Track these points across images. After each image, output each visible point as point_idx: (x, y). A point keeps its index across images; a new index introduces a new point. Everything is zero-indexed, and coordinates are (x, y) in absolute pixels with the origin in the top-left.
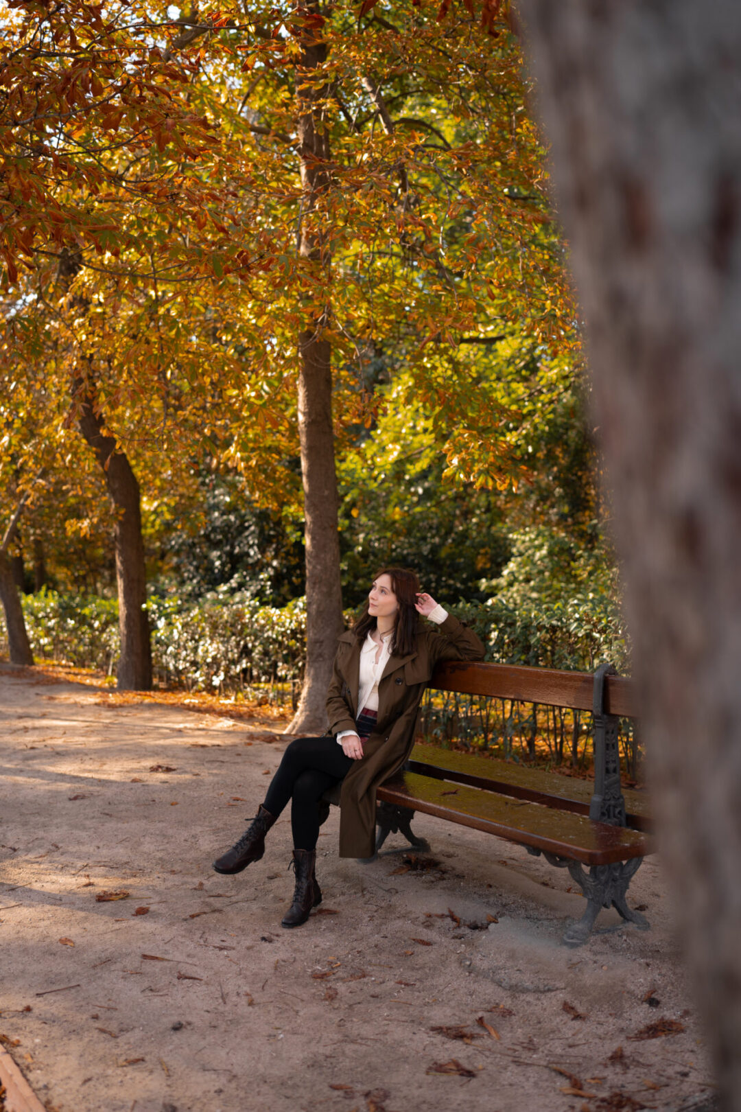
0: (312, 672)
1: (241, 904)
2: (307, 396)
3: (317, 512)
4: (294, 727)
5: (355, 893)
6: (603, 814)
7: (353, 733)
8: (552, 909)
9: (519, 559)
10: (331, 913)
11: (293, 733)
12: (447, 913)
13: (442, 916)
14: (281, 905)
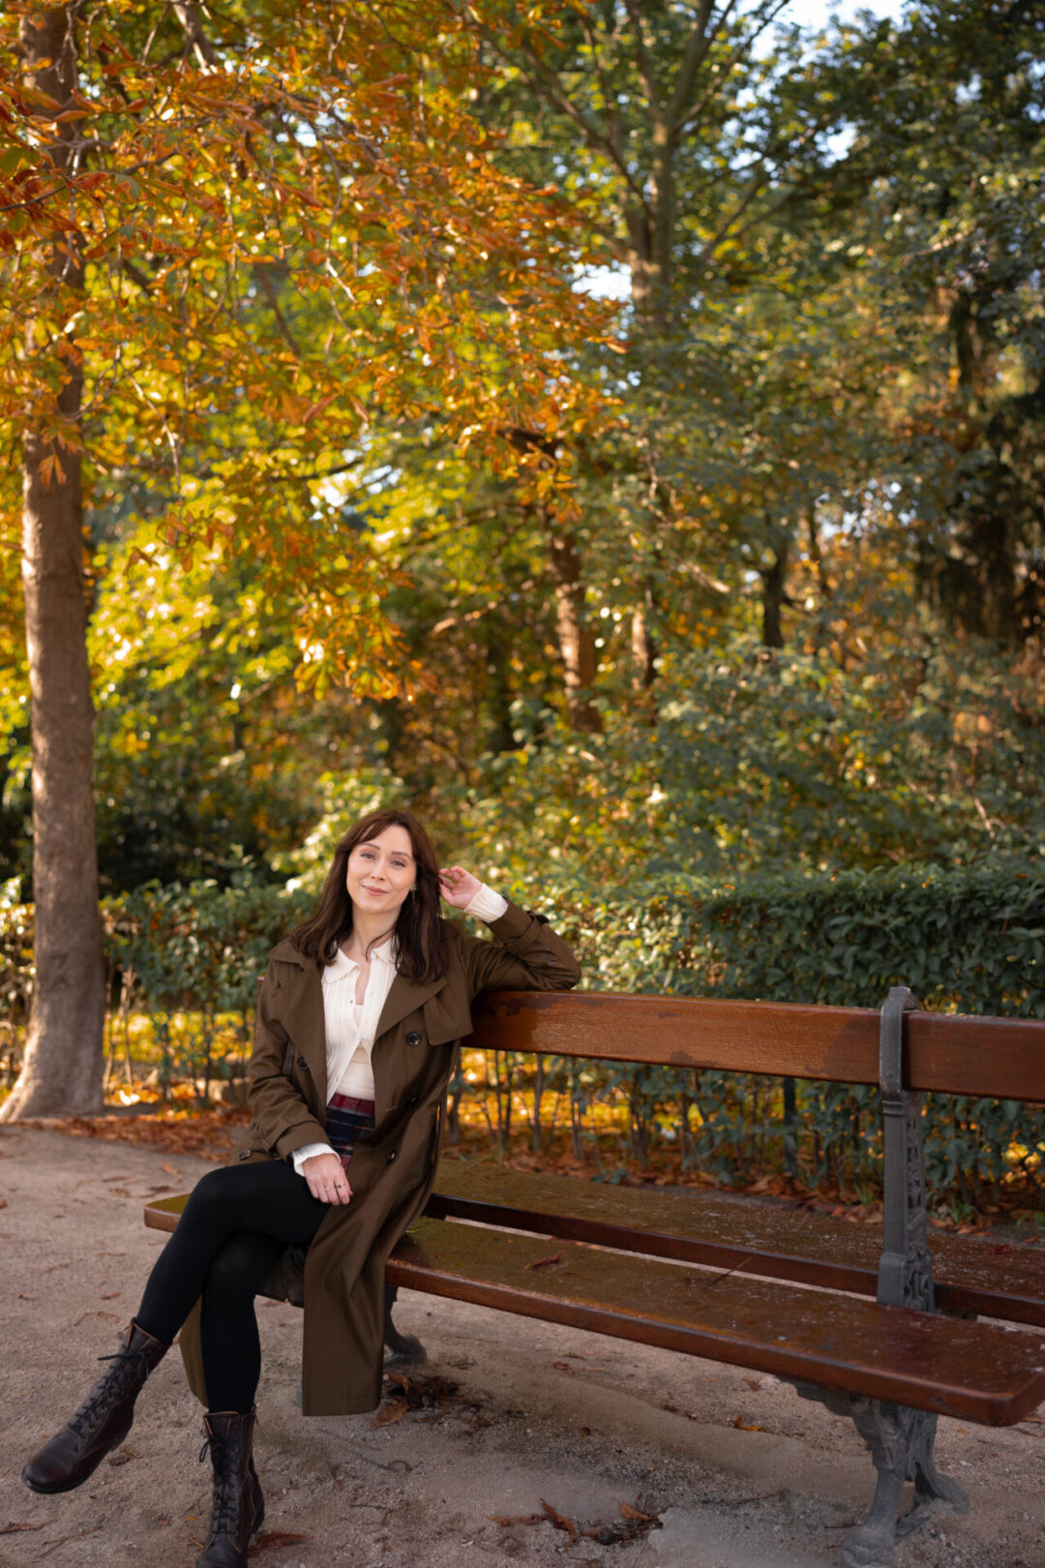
0: (46, 1010)
1: (74, 1546)
2: (40, 531)
3: (57, 733)
4: (12, 1109)
5: (319, 1480)
6: (907, 1291)
7: (324, 1149)
8: (740, 1474)
9: (336, 818)
10: (289, 1540)
11: (13, 1119)
12: (540, 1512)
13: (534, 1520)
14: (165, 1533)
